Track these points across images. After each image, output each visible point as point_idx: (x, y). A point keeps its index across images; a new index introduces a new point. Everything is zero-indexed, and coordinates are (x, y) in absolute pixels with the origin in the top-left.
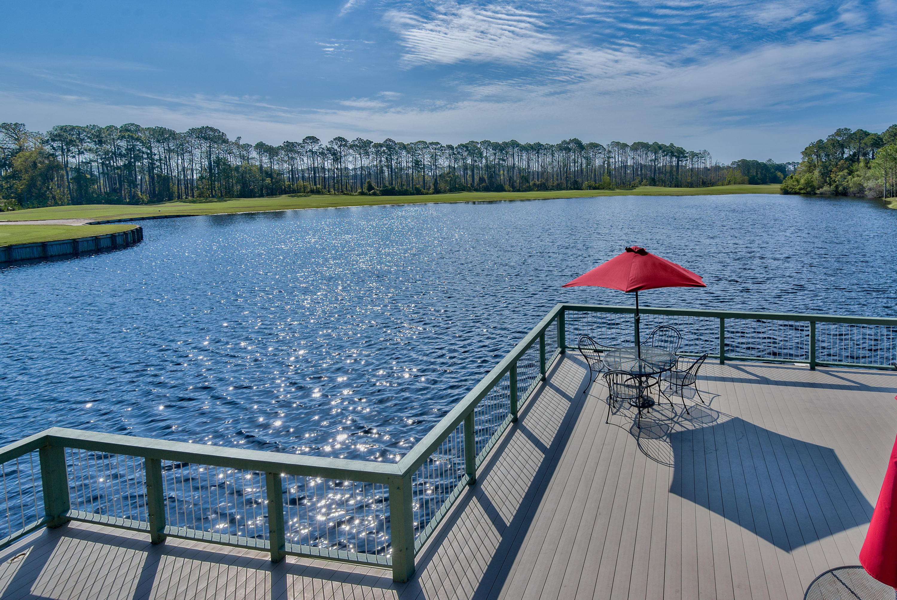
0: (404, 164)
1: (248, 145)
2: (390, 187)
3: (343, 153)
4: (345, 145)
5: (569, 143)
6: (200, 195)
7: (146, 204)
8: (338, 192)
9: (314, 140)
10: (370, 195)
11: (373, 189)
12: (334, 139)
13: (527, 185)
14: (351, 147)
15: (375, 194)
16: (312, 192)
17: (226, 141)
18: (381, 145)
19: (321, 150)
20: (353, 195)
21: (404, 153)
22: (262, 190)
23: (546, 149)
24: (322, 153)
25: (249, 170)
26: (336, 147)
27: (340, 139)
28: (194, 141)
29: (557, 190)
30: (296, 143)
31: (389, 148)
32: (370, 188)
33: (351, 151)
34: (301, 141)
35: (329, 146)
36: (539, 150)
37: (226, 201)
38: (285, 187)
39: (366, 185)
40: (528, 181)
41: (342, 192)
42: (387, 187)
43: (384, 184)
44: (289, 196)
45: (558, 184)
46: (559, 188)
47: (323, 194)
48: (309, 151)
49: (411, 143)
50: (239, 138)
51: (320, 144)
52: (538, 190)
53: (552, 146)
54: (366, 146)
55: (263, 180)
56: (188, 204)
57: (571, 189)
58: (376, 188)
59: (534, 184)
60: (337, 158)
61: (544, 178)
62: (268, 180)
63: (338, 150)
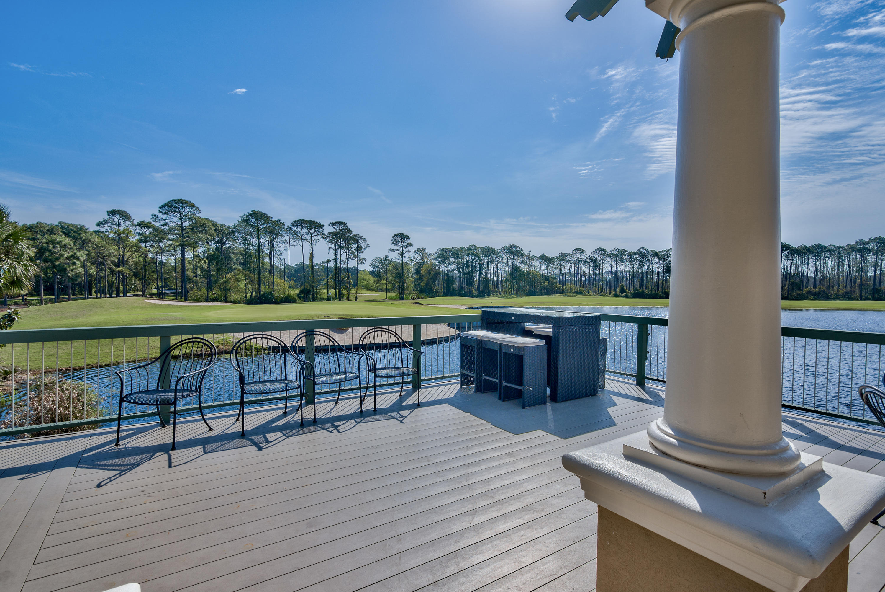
0: (655, 270)
1: (535, 256)
2: (641, 291)
3: (601, 261)
4: (604, 255)
5: (868, 243)
6: (505, 293)
7: (477, 297)
8: (595, 293)
9: (580, 251)
10: (622, 297)
11: (625, 292)
12: (596, 250)
13: (799, 292)
14: (609, 255)
15: (626, 296)
16: (577, 292)
17: (522, 255)
18: (635, 254)
19: (586, 258)
20: (608, 297)
21: (656, 260)
22: (541, 290)
23: (829, 250)
24: (585, 262)
25: (535, 274)
26: (596, 256)
27: (601, 249)
28: (504, 255)
29: (845, 300)
30: (568, 254)
31: (642, 255)
32: (623, 291)
33: (608, 259)
34: (571, 252)
35: (591, 255)
36: (818, 252)
37: (522, 297)
38: (557, 288)
39: (619, 289)
40: (799, 288)
41: (599, 293)
42: (638, 290)
43: (635, 288)
44: (561, 296)
45: (847, 293)
46: (848, 296)
47: (584, 294)
48: (576, 260)
49: (663, 251)
50: (530, 252)
51: (585, 254)
52: (814, 299)
53: (839, 247)
54: (621, 255)
55: (544, 282)
56: (501, 298)
57: (867, 299)
58: (627, 291)
59: (810, 292)
60: (596, 264)
61: (824, 285)
62: (546, 283)
63: (599, 258)
